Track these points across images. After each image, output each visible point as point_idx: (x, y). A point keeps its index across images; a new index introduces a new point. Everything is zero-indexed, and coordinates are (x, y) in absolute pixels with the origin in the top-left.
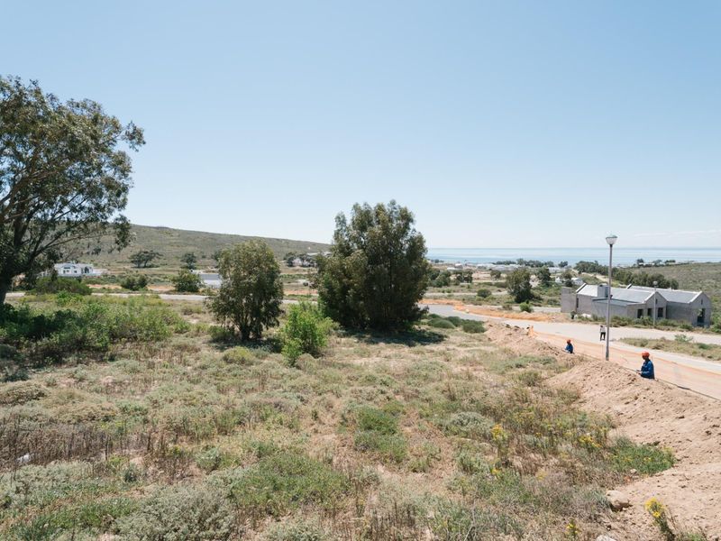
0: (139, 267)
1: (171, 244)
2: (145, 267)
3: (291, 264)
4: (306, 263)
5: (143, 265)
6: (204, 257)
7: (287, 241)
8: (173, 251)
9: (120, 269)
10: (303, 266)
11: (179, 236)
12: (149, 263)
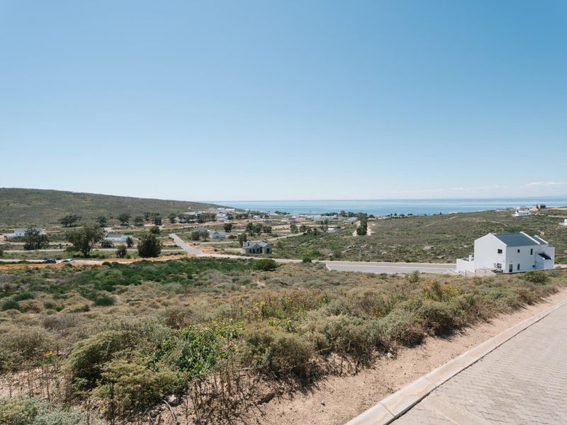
0: (66, 227)
1: (87, 208)
2: (71, 226)
3: (173, 221)
4: (183, 220)
5: (69, 225)
6: (112, 218)
7: (174, 202)
8: (89, 213)
9: (54, 229)
10: (181, 222)
11: (92, 200)
12: (73, 224)
